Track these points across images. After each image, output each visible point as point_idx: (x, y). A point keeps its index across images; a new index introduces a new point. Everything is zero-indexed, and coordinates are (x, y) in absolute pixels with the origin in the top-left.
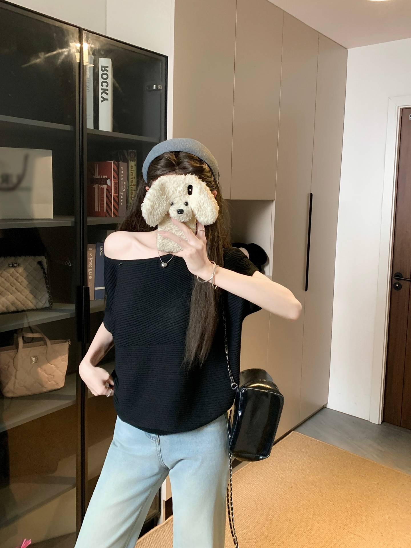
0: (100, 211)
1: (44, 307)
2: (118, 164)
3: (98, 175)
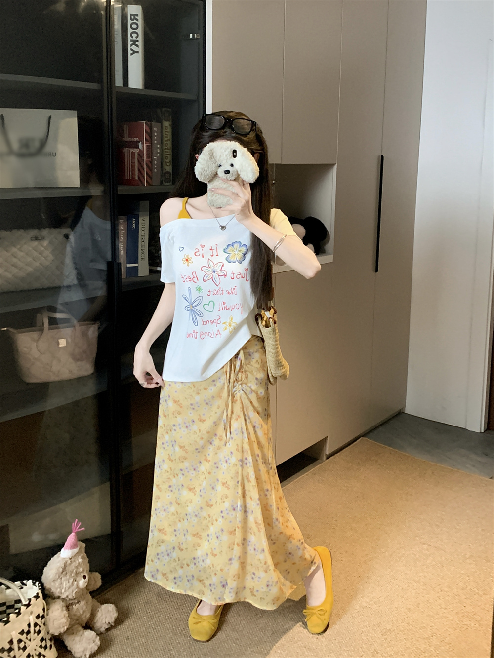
0: (131, 179)
2: (151, 125)
3: (129, 137)
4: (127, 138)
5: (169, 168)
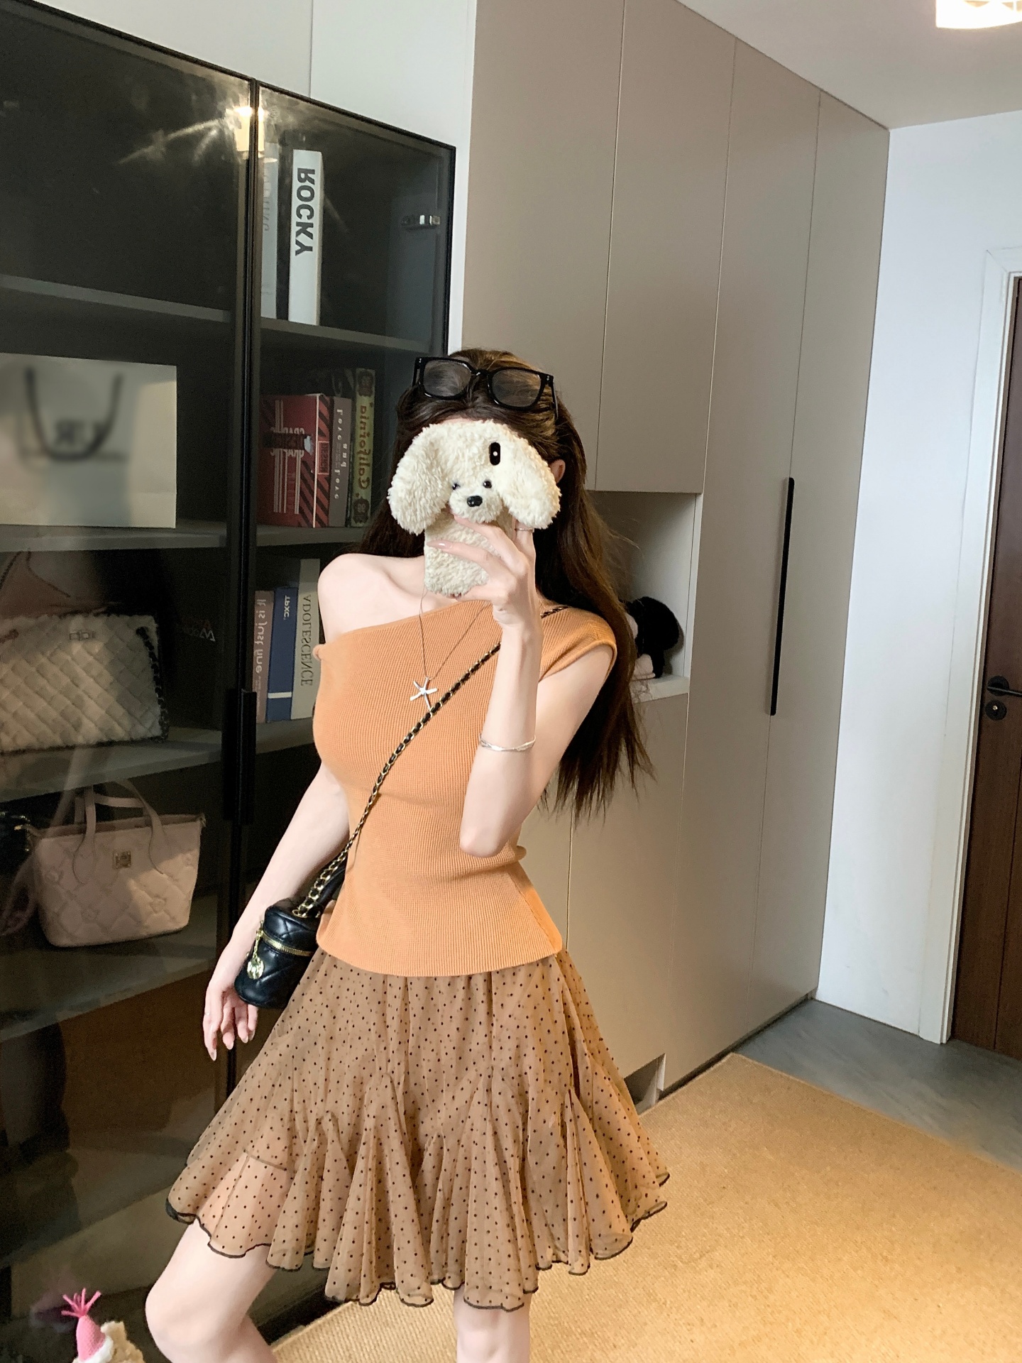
0: (285, 512)
1: (150, 735)
2: (332, 402)
3: (284, 426)
4: (280, 428)
5: (364, 493)
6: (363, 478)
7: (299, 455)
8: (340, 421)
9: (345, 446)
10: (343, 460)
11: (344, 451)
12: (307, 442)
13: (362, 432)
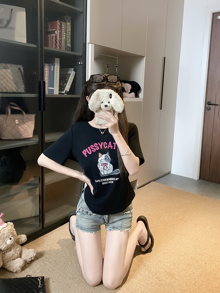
1: (22, 92)
2: (61, 23)
3: (51, 29)
5: (69, 45)
6: (69, 41)
7: (54, 35)
8: (63, 28)
9: (64, 34)
10: (64, 37)
11: (64, 35)
12: (56, 32)
13: (68, 31)
